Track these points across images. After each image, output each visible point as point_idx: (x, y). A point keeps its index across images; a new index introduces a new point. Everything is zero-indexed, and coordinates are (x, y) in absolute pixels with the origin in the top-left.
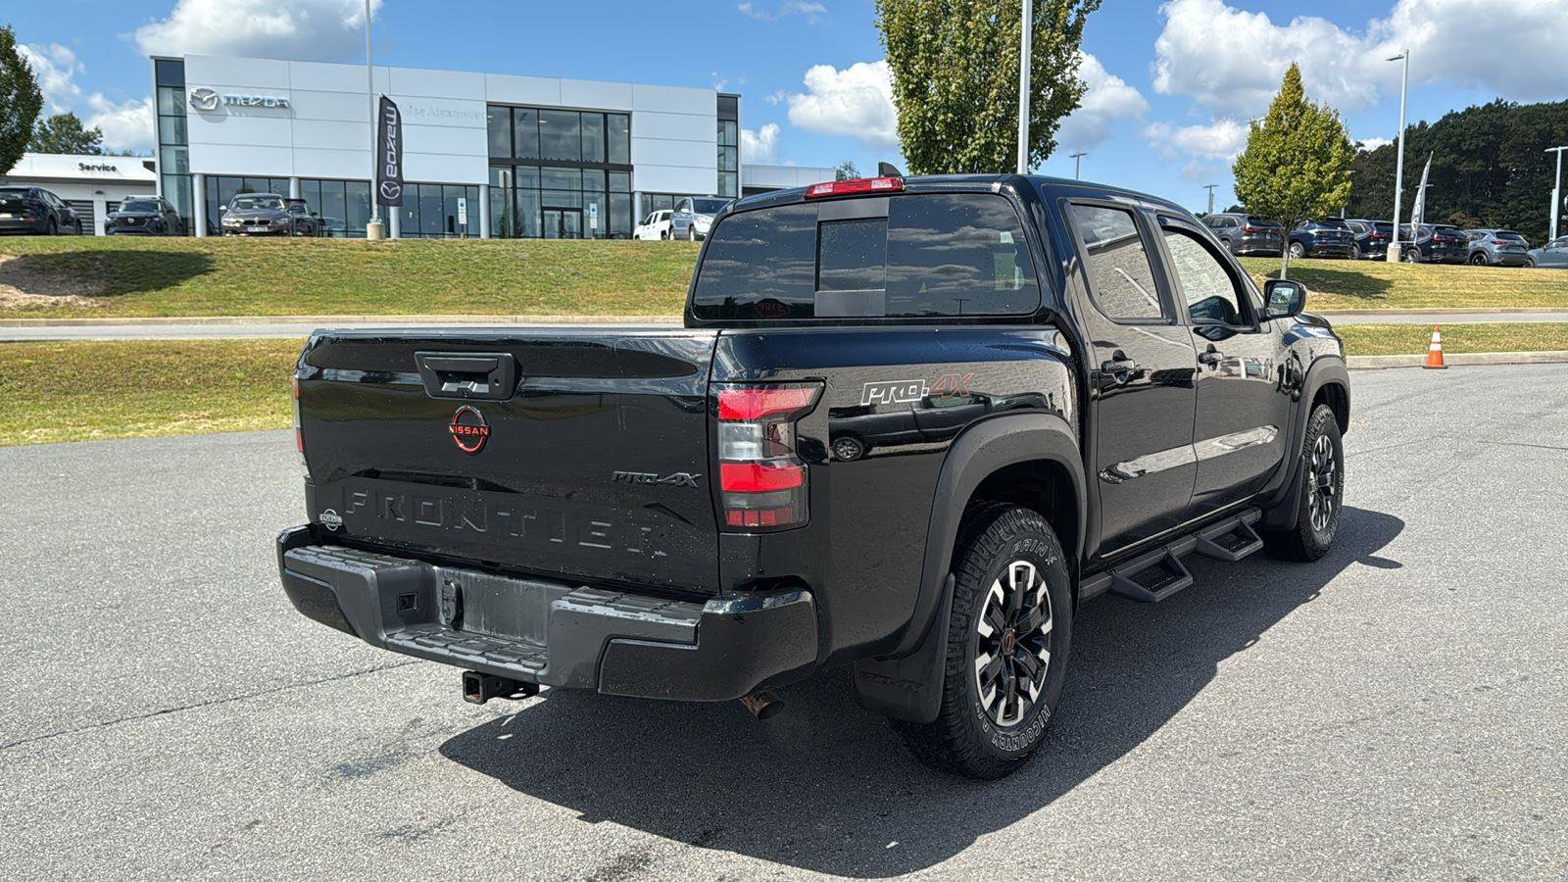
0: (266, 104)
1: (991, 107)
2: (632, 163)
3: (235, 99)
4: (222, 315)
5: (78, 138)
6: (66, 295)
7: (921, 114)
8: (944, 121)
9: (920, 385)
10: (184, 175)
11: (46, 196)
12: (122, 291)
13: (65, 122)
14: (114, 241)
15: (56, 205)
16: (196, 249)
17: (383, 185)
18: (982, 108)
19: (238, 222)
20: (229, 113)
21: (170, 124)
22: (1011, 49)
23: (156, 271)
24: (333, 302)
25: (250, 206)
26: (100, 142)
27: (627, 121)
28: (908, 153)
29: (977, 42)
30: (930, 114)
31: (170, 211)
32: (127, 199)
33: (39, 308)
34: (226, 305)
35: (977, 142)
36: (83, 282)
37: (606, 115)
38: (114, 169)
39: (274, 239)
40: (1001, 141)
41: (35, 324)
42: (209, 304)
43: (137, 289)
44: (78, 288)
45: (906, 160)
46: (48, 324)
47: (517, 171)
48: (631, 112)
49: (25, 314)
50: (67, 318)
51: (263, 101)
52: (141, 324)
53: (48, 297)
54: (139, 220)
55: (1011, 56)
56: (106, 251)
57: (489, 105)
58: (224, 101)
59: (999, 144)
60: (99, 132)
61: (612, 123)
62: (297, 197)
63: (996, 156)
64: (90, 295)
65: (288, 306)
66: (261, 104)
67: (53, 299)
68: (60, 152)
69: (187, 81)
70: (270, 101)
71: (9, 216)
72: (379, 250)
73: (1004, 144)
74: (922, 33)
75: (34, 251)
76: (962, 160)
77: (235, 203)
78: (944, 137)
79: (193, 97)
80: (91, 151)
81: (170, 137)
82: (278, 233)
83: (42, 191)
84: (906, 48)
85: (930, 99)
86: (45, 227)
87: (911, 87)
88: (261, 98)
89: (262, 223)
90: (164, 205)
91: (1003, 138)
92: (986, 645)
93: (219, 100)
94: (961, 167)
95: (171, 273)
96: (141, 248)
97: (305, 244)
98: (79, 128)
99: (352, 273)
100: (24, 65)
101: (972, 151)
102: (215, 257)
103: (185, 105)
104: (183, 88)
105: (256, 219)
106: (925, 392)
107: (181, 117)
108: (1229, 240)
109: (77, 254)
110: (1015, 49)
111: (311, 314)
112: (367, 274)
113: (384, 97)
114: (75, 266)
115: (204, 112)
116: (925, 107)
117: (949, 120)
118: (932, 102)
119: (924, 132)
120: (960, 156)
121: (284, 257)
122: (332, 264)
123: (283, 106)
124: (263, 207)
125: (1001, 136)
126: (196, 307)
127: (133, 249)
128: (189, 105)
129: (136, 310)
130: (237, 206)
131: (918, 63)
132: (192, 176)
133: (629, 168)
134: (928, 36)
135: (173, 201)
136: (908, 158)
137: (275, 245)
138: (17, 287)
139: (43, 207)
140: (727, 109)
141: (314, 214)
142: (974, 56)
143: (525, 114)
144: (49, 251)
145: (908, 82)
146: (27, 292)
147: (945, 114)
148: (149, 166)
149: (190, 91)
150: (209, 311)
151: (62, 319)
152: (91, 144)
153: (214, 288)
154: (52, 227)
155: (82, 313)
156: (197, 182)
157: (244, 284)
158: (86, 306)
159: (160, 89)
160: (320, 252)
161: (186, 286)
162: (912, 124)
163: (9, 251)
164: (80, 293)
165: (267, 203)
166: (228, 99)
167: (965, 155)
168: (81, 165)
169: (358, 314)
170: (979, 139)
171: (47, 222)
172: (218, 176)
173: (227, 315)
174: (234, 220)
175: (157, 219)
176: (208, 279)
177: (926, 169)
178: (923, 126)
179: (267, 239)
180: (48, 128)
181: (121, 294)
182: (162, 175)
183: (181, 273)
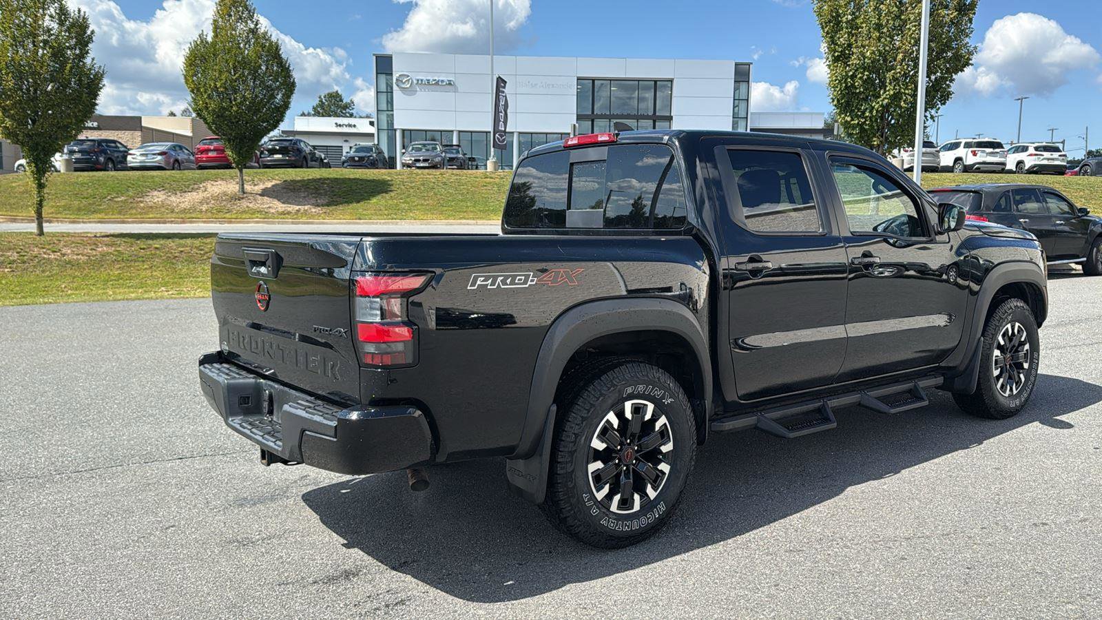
0: (440, 83)
1: (898, 67)
2: (672, 115)
3: (422, 80)
4: (392, 219)
5: (338, 107)
6: (305, 205)
7: (844, 74)
8: (861, 78)
9: (527, 277)
10: (391, 130)
11: (302, 144)
12: (336, 203)
13: (333, 96)
14: (338, 172)
15: (308, 150)
16: (383, 177)
17: (497, 135)
18: (893, 68)
19: (411, 160)
20: (418, 89)
21: (383, 98)
22: (914, 24)
23: (358, 191)
24: (460, 212)
25: (420, 150)
26: (353, 109)
27: (670, 85)
28: (835, 102)
29: (888, 21)
30: (851, 73)
31: (380, 152)
32: (356, 145)
33: (289, 213)
34: (395, 213)
35: (887, 93)
36: (316, 197)
37: (656, 82)
38: (355, 126)
39: (431, 171)
40: (907, 92)
41: (286, 223)
42: (386, 212)
43: (346, 202)
44: (313, 201)
45: (834, 107)
46: (293, 223)
47: (595, 123)
48: (673, 79)
49: (282, 216)
50: (304, 220)
51: (439, 81)
52: (345, 224)
53: (295, 206)
54: (361, 159)
55: (914, 28)
56: (331, 178)
57: (578, 79)
58: (415, 82)
59: (905, 94)
60: (353, 103)
61: (659, 86)
62: (458, 144)
63: (903, 103)
64: (318, 206)
65: (433, 214)
66: (437, 83)
67: (297, 208)
68: (330, 116)
69: (394, 70)
70: (442, 81)
71: (280, 156)
72: (492, 178)
73: (908, 94)
74: (844, 15)
75: (291, 178)
76: (876, 107)
77: (411, 148)
78: (862, 90)
79: (397, 80)
80: (348, 115)
81: (384, 106)
82: (434, 167)
83: (300, 141)
84: (833, 26)
85: (850, 63)
86: (300, 163)
87: (836, 54)
88: (437, 79)
89: (425, 161)
90: (377, 148)
91: (908, 89)
92: (597, 455)
93: (412, 81)
94: (875, 112)
95: (366, 192)
96: (352, 177)
97: (449, 174)
98: (341, 100)
99: (473, 193)
100: (286, 63)
101: (883, 100)
102: (393, 182)
103: (392, 84)
104: (391, 74)
105: (421, 158)
106: (532, 281)
107: (390, 92)
108: (1089, 165)
109: (315, 180)
110: (917, 24)
111: (445, 219)
112: (483, 193)
113: (499, 77)
114: (313, 187)
115: (403, 90)
116: (848, 68)
117: (865, 77)
118: (853, 64)
119: (846, 87)
120: (874, 104)
121: (434, 183)
122: (462, 187)
123: (450, 84)
124: (428, 150)
125: (906, 88)
126: (378, 214)
127: (347, 177)
128: (394, 85)
129: (343, 215)
130: (413, 149)
131: (842, 37)
132: (395, 130)
133: (670, 118)
134: (849, 16)
135: (384, 147)
136: (835, 106)
137: (430, 175)
138: (279, 200)
139: (300, 151)
140: (742, 75)
141: (465, 154)
142: (885, 30)
143: (602, 84)
144: (299, 178)
145: (835, 51)
146: (283, 203)
147: (862, 73)
148: (372, 123)
149: (395, 76)
150: (385, 216)
151: (301, 220)
152: (348, 110)
153: (390, 202)
154: (305, 162)
155: (313, 217)
156: (398, 134)
157: (408, 200)
158: (315, 212)
159: (379, 75)
160: (457, 179)
161: (374, 200)
162: (837, 82)
163: (277, 178)
164: (313, 204)
165: (430, 147)
166: (418, 80)
167: (878, 103)
168: (336, 124)
169: (474, 220)
170: (889, 91)
171: (301, 160)
172: (411, 130)
173: (395, 219)
174: (408, 159)
175: (372, 158)
176: (387, 196)
177: (848, 114)
178: (846, 82)
179: (427, 171)
180: (324, 101)
181: (336, 205)
182: (378, 129)
183: (372, 192)
